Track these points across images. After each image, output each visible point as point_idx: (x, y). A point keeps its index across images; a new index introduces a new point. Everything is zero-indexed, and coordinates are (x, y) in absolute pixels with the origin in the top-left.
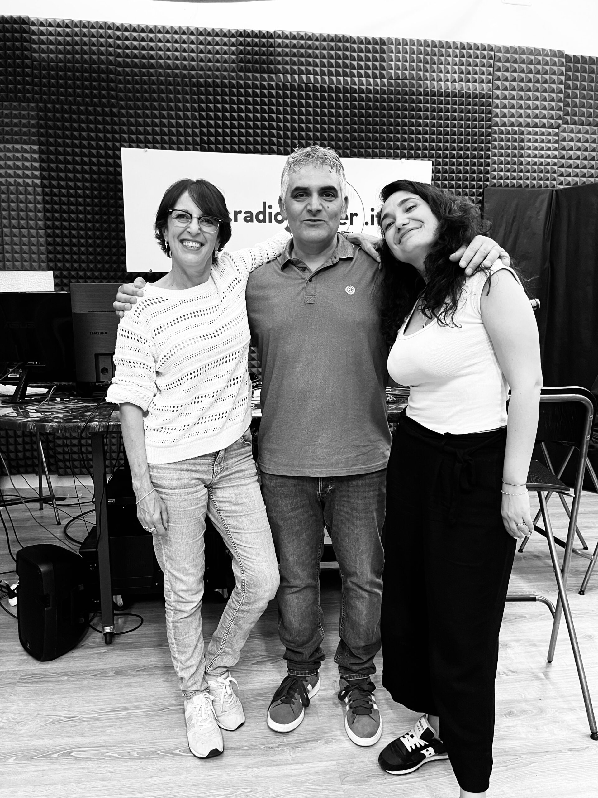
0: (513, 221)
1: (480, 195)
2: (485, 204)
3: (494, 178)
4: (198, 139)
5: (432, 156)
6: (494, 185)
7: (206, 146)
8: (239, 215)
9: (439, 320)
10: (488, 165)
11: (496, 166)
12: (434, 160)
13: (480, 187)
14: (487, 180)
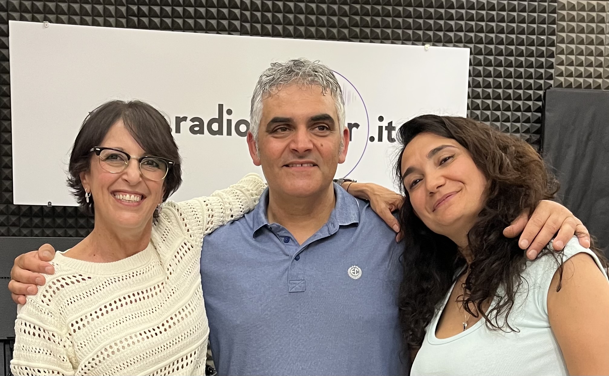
0: (588, 139)
1: (539, 99)
2: (547, 113)
3: (561, 75)
4: (123, 9)
5: (470, 41)
6: (560, 85)
7: (135, 19)
8: (182, 124)
9: (488, 320)
10: (552, 55)
11: (563, 57)
12: (472, 46)
13: (540, 88)
14: (551, 77)
